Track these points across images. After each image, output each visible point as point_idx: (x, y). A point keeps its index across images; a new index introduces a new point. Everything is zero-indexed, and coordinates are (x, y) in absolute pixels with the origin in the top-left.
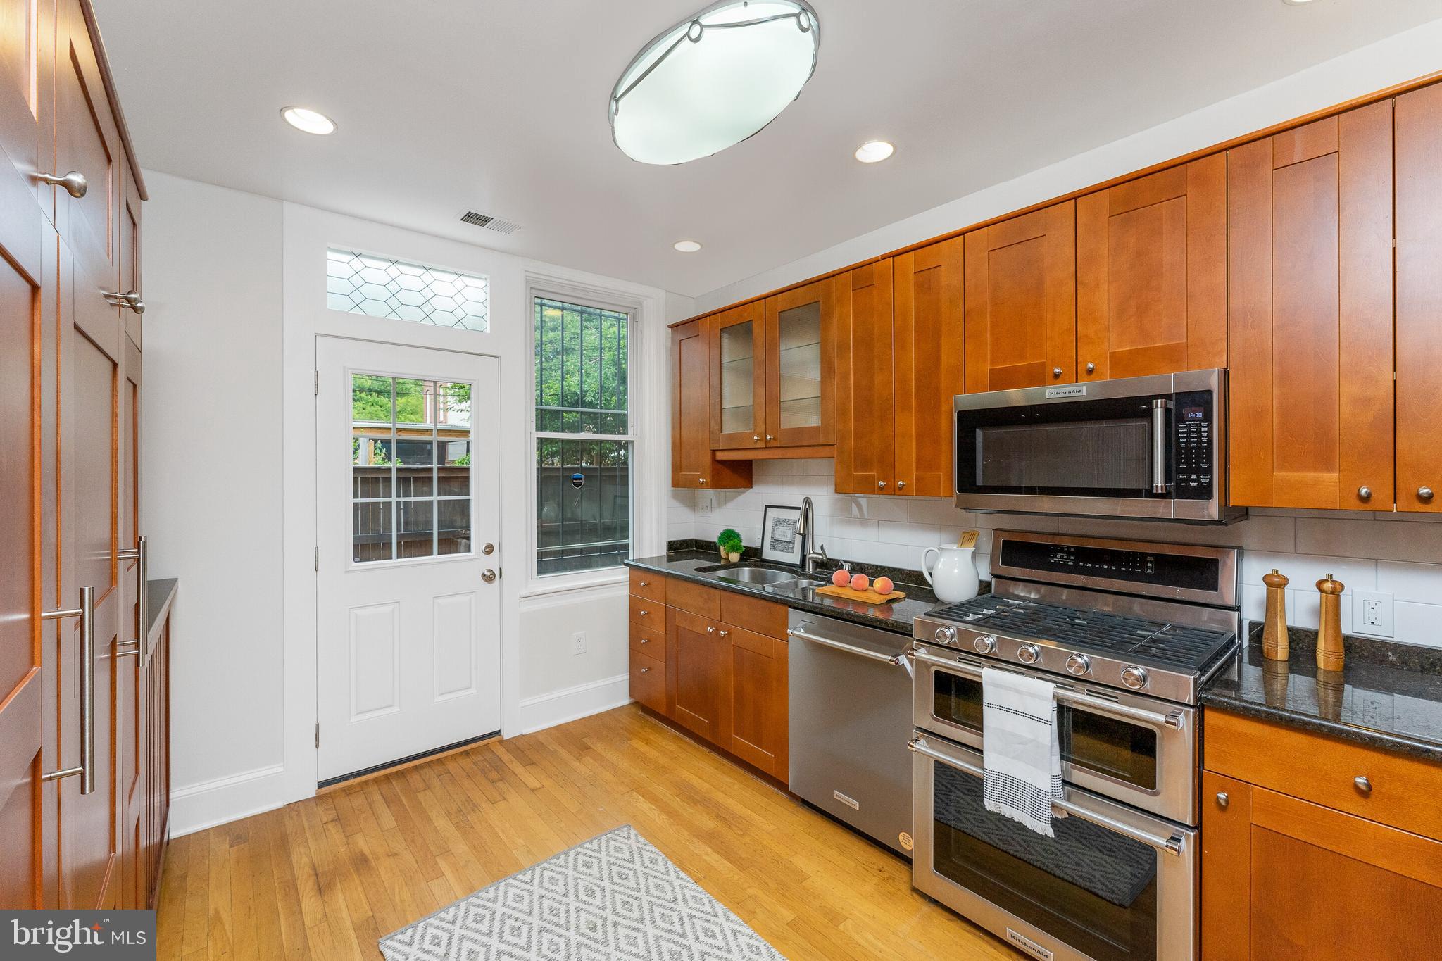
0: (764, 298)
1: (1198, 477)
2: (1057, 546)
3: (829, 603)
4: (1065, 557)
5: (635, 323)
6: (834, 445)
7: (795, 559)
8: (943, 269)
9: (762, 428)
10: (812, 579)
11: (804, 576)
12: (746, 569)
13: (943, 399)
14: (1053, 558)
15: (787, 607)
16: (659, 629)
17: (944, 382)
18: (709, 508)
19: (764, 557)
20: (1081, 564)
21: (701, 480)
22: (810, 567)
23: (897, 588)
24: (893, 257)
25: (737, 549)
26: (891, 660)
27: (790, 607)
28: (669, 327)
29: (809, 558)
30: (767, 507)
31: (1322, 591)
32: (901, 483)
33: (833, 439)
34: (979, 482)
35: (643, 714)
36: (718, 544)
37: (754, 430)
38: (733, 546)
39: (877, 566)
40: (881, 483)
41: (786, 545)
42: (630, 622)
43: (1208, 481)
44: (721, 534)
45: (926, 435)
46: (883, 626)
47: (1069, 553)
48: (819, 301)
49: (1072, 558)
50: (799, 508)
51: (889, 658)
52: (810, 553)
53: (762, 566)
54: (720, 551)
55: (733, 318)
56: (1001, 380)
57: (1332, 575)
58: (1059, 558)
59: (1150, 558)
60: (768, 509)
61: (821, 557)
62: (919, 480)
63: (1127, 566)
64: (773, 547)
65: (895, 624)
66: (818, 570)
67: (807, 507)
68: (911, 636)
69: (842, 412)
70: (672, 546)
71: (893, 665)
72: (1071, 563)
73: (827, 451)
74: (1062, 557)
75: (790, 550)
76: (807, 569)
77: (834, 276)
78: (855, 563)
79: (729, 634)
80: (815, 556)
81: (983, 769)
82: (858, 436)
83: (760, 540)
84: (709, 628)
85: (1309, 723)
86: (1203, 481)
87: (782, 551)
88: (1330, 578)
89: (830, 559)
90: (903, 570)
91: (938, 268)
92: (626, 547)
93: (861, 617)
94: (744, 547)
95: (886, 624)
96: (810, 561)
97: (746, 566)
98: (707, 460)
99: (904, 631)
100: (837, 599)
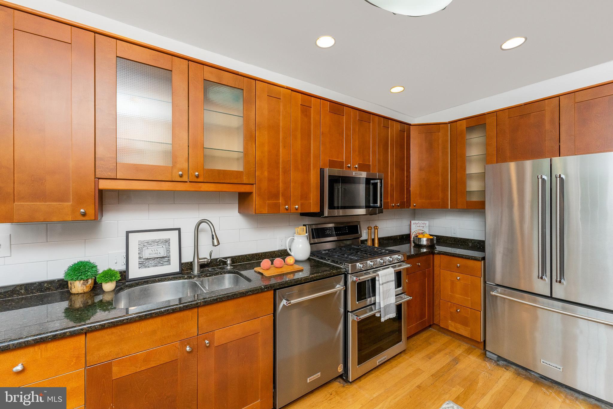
2: (326, 228)
7: (173, 268)
13: (312, 168)
15: (273, 291)
17: (313, 160)
19: (132, 276)
22: (197, 270)
24: (292, 90)
27: (276, 290)
30: (128, 233)
31: (375, 229)
32: (297, 206)
33: (253, 180)
37: (173, 166)
40: (287, 207)
41: (161, 260)
43: (382, 203)
44: (71, 268)
45: (305, 183)
47: (330, 230)
48: (243, 90)
58: (328, 232)
59: (347, 227)
61: (207, 260)
62: (302, 205)
64: (142, 265)
66: (202, 269)
69: (260, 165)
72: (331, 233)
73: (246, 188)
75: (166, 263)
76: (195, 272)
77: (255, 80)
83: (124, 263)
87: (155, 266)
88: (376, 226)
91: (310, 108)
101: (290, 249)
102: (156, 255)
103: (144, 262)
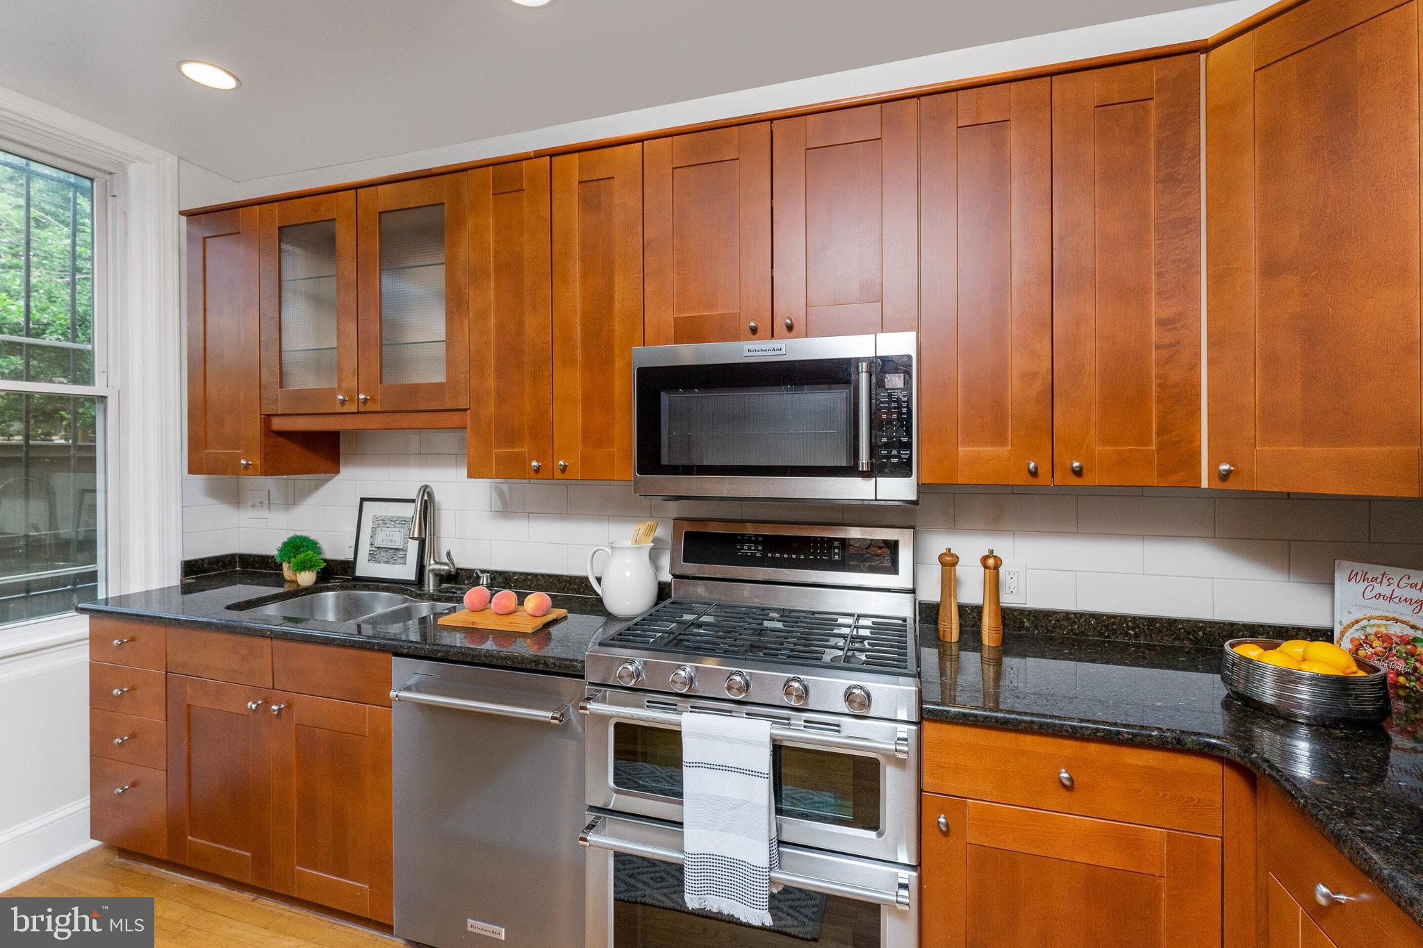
0: (356, 187)
1: (899, 452)
2: (743, 535)
3: (458, 640)
4: (753, 548)
5: (110, 199)
6: (465, 410)
7: (407, 572)
8: (616, 182)
9: (351, 383)
10: (434, 600)
11: (422, 597)
12: (330, 593)
13: (617, 352)
14: (740, 549)
15: (390, 655)
16: (153, 716)
17: (619, 328)
18: (266, 502)
19: (359, 572)
20: (770, 555)
21: (243, 462)
22: (430, 584)
23: (556, 603)
24: (551, 156)
25: (311, 566)
26: (553, 718)
27: (396, 654)
28: (182, 213)
29: (430, 571)
30: (363, 500)
31: (986, 567)
32: (561, 463)
33: (463, 403)
34: (665, 460)
35: (122, 860)
36: (278, 560)
37: (339, 385)
38: (303, 562)
39: (527, 574)
40: (534, 463)
41: (395, 554)
42: (91, 708)
43: (907, 456)
44: (285, 544)
45: (596, 399)
46: (541, 667)
47: (756, 543)
48: (444, 203)
49: (760, 548)
50: (413, 501)
51: (550, 714)
52: (430, 565)
53: (355, 588)
54: (281, 570)
55: (300, 212)
56: (688, 331)
57: (992, 550)
58: (748, 550)
59: (836, 544)
60: (365, 503)
61: (446, 568)
62: (585, 459)
63: (815, 554)
64: (372, 557)
65: (558, 663)
66: (444, 585)
67: (426, 498)
68: (582, 677)
69: (477, 362)
70: (190, 568)
71: (555, 724)
72: (758, 555)
73: (455, 418)
74: (749, 548)
75: (399, 561)
76: (426, 586)
77: (465, 170)
78: (497, 572)
79: (289, 706)
80: (438, 567)
81: (682, 851)
82: (502, 398)
83: (353, 549)
84: (250, 704)
85: (1021, 722)
86: (903, 456)
87: (388, 562)
88: (991, 554)
89: (461, 569)
90: (562, 576)
91: (610, 181)
92: (93, 576)
93: (508, 658)
94: (325, 561)
95: (546, 664)
96: (431, 575)
97: (328, 589)
98: (254, 430)
99: (571, 670)
100: (471, 632)
101: (599, 580)
102: (390, 543)
103: (375, 553)
